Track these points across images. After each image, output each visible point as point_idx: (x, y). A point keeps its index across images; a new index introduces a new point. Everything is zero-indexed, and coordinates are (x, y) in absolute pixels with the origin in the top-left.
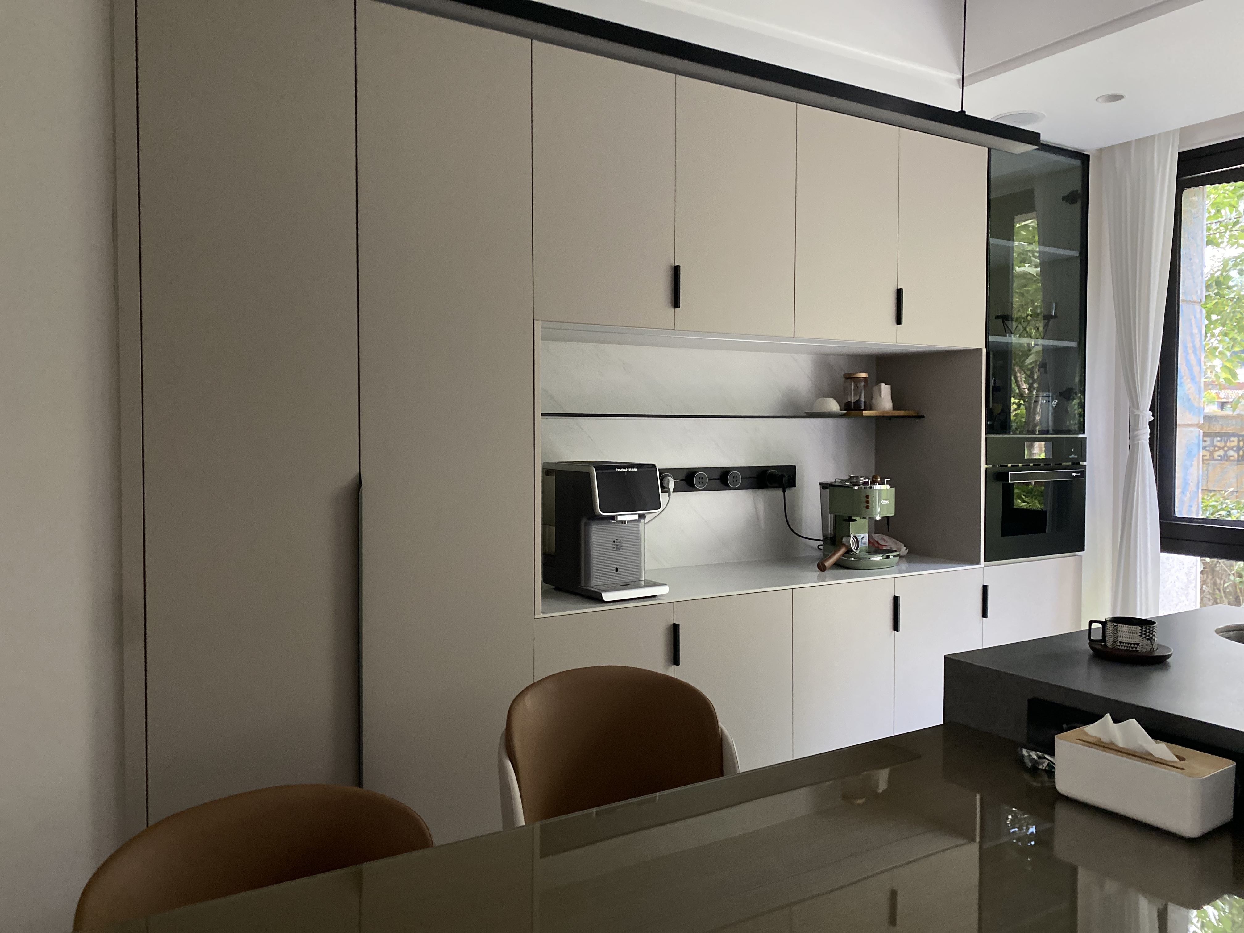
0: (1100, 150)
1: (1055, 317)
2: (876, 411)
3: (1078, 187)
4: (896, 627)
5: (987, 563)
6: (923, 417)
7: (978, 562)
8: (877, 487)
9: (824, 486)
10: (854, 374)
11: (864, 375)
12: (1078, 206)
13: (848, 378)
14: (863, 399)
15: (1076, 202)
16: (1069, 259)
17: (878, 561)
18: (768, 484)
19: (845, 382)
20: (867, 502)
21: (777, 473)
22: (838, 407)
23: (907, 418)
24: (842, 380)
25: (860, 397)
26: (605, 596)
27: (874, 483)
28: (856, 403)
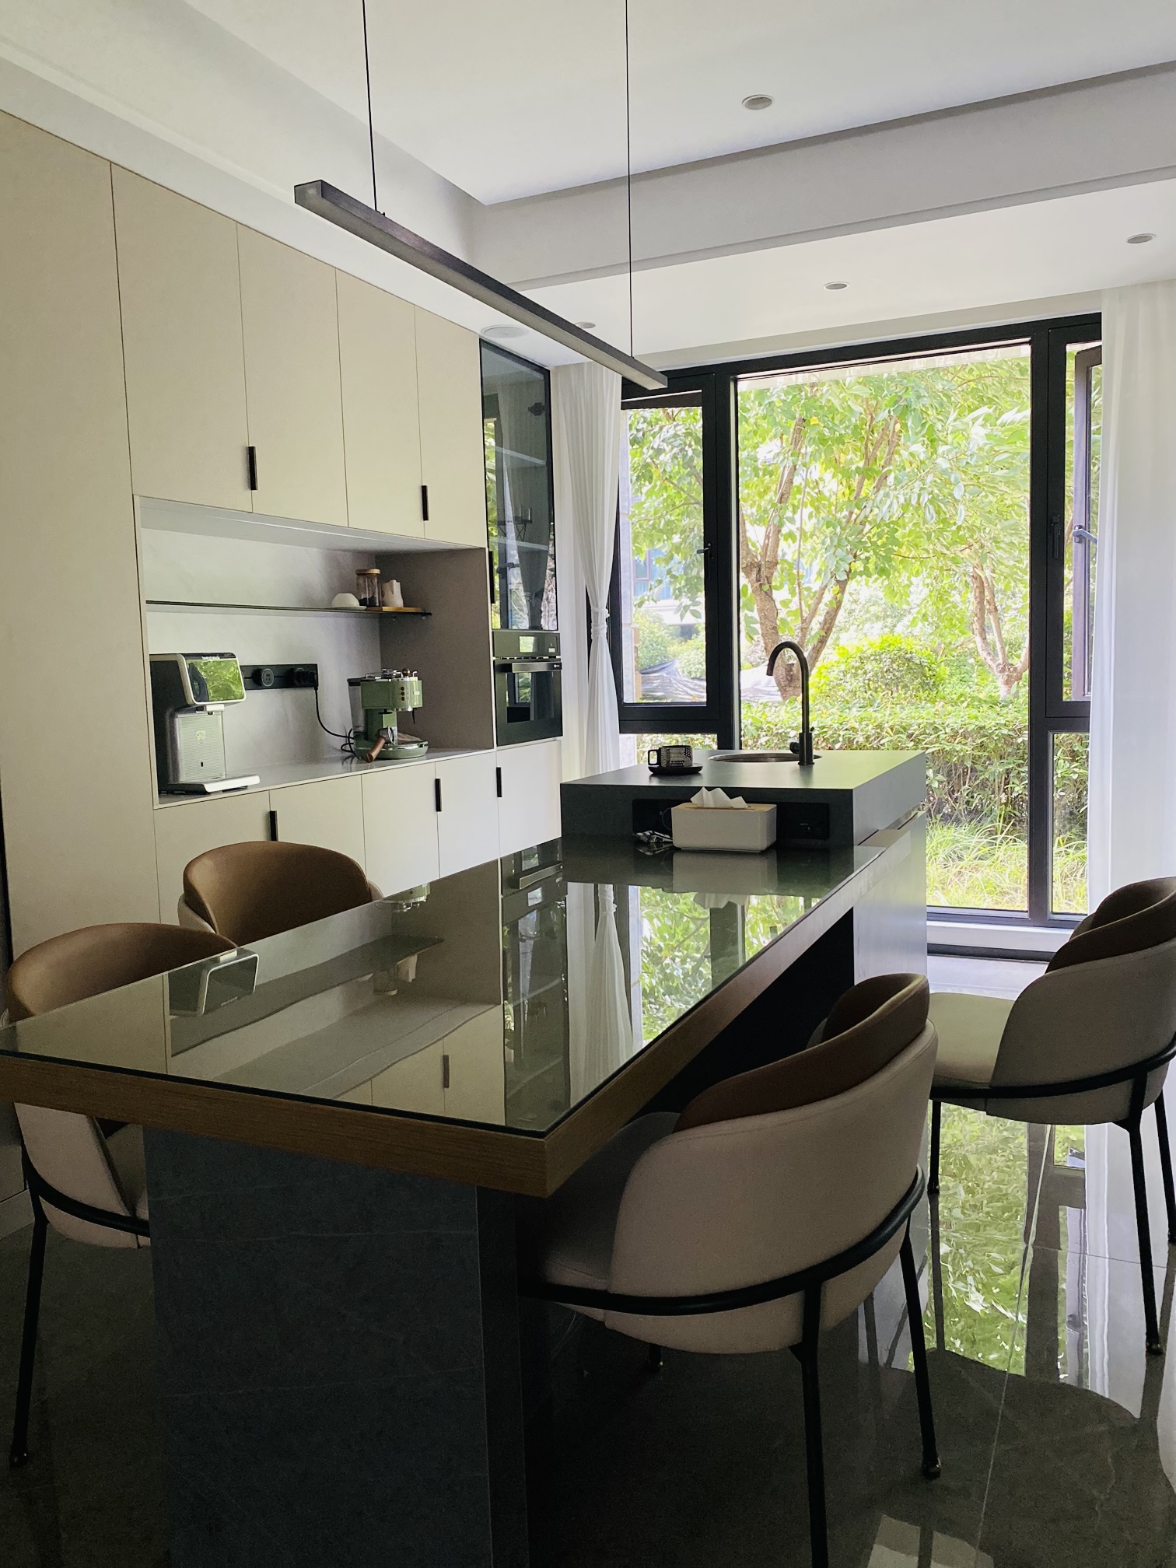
0: (557, 367)
1: (531, 521)
2: (391, 608)
3: (541, 400)
4: (438, 808)
5: (499, 747)
6: (430, 614)
7: (493, 748)
8: (407, 679)
9: (352, 683)
10: (367, 570)
11: (377, 571)
12: (542, 418)
13: (361, 574)
14: (377, 596)
15: (540, 414)
16: (536, 467)
17: (413, 750)
18: (296, 682)
19: (358, 578)
20: (403, 694)
21: (303, 670)
22: (358, 603)
23: (417, 615)
24: (356, 576)
25: (374, 594)
26: (208, 788)
27: (405, 675)
28: (372, 599)
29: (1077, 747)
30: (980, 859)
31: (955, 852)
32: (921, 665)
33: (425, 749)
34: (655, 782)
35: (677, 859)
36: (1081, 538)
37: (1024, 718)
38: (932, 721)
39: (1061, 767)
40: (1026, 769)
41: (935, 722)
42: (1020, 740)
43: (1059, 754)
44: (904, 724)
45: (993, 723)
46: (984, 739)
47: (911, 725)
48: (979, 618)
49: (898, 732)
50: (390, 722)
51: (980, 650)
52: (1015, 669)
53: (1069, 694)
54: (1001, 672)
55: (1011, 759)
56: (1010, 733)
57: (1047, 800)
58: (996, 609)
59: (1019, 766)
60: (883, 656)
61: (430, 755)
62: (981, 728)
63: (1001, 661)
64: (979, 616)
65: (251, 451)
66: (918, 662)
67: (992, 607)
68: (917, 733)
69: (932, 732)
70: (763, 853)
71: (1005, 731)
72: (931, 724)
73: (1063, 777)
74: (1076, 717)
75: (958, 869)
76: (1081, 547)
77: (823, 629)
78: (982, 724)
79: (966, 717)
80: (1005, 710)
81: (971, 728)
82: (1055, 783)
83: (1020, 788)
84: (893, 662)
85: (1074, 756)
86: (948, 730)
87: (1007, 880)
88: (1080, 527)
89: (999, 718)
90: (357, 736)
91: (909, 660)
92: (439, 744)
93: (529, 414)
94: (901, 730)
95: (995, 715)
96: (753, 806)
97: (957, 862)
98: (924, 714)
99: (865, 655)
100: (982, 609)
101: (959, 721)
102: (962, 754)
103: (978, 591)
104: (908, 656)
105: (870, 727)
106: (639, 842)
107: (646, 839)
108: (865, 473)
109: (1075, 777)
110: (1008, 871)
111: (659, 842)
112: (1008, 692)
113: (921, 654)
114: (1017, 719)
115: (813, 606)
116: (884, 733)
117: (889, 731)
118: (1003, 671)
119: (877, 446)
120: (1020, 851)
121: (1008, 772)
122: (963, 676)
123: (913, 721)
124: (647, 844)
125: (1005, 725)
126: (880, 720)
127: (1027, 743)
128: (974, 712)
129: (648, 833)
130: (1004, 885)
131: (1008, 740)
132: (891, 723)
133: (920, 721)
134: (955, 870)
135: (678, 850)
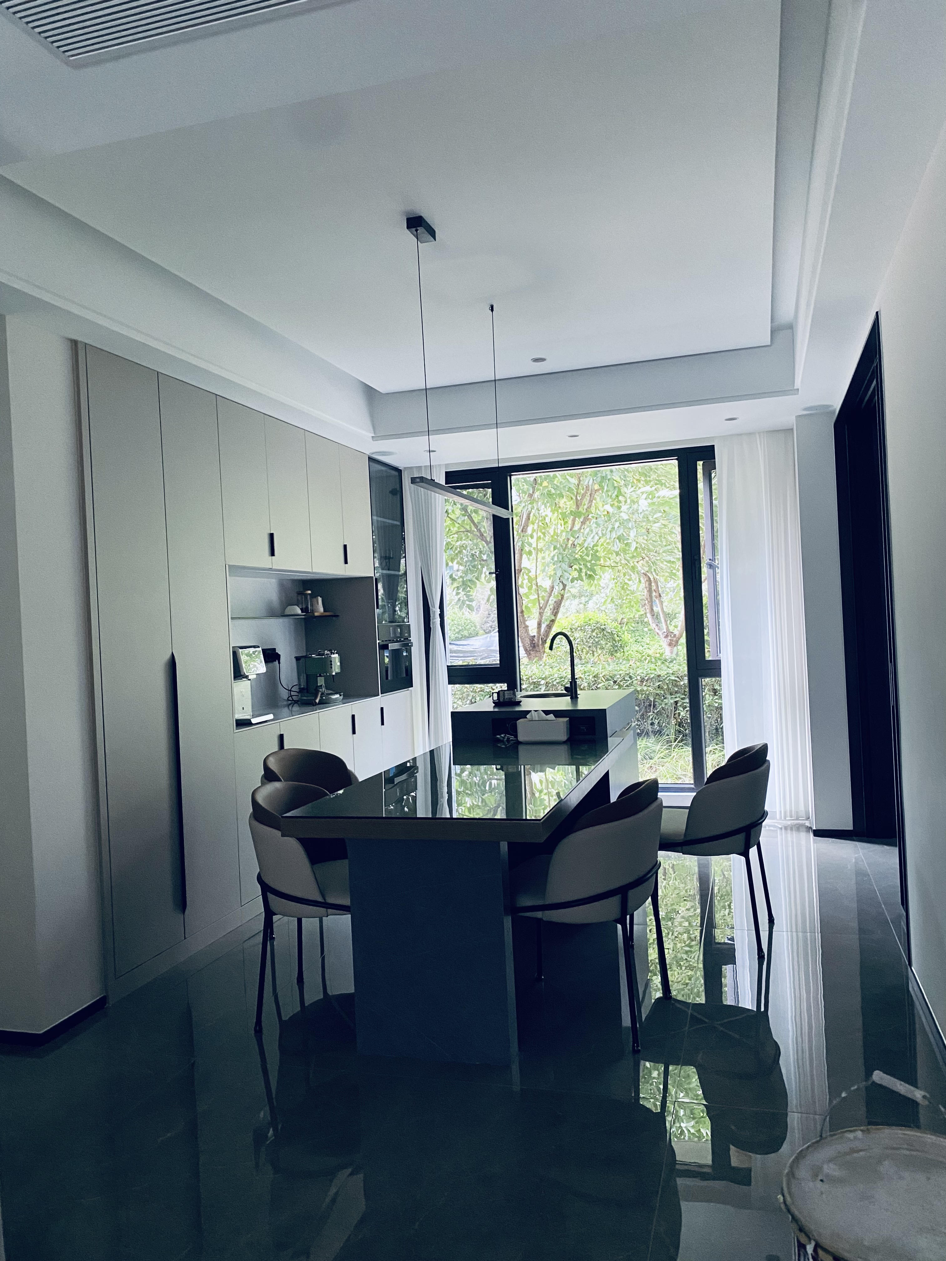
0: (405, 468)
2: (317, 613)
4: (354, 732)
5: (383, 695)
6: (337, 616)
7: (379, 695)
8: (333, 656)
9: (298, 659)
10: (303, 591)
11: (309, 591)
13: (300, 594)
15: (396, 495)
16: (394, 526)
17: (336, 698)
19: (299, 596)
20: (331, 664)
22: (300, 611)
23: (331, 616)
24: (296, 595)
25: (308, 605)
26: (254, 721)
27: (332, 653)
28: (307, 607)
29: (717, 687)
30: (662, 758)
31: (647, 755)
32: (612, 634)
33: (342, 697)
34: (496, 710)
35: (521, 748)
36: (711, 566)
37: (684, 669)
38: (628, 672)
39: (707, 698)
40: (687, 700)
41: (630, 673)
42: (682, 683)
43: (706, 691)
44: (611, 675)
45: (665, 673)
46: (660, 683)
47: (615, 675)
48: (648, 602)
49: (608, 680)
50: (321, 681)
51: (651, 623)
52: (675, 635)
53: (709, 656)
54: (665, 637)
55: (678, 695)
56: (677, 679)
57: (700, 719)
58: (660, 596)
59: (683, 699)
60: (586, 627)
61: (345, 701)
62: (659, 676)
63: (665, 630)
64: (649, 600)
65: (272, 536)
66: (609, 631)
67: (657, 594)
68: (620, 680)
69: (629, 679)
70: (564, 743)
71: (673, 678)
72: (628, 674)
73: (709, 706)
74: (714, 669)
75: (650, 765)
76: (711, 571)
77: (553, 612)
78: (659, 673)
79: (648, 669)
80: (671, 665)
81: (652, 676)
82: (705, 709)
83: (684, 714)
84: (593, 631)
85: (715, 692)
86: (639, 678)
87: (680, 770)
88: (710, 560)
89: (669, 669)
90: (301, 691)
91: (603, 630)
92: (350, 695)
93: (390, 495)
94: (609, 678)
95: (666, 668)
96: (558, 719)
97: (649, 760)
98: (623, 667)
99: (574, 627)
100: (651, 596)
101: (645, 672)
102: (648, 693)
103: (647, 583)
104: (603, 627)
105: (591, 677)
106: (499, 741)
107: (502, 739)
108: (576, 514)
109: (716, 705)
110: (680, 764)
111: (508, 739)
112: (672, 653)
113: (611, 626)
114: (679, 670)
115: (546, 598)
116: (600, 681)
117: (603, 679)
118: (666, 637)
119: (584, 496)
120: (687, 752)
121: (676, 703)
122: (637, 638)
123: (616, 672)
124: (502, 741)
125: (673, 674)
126: (597, 672)
127: (687, 685)
128: (653, 666)
129: (503, 735)
130: (677, 773)
131: (675, 683)
132: (603, 674)
133: (621, 672)
134: (648, 766)
135: (520, 743)
